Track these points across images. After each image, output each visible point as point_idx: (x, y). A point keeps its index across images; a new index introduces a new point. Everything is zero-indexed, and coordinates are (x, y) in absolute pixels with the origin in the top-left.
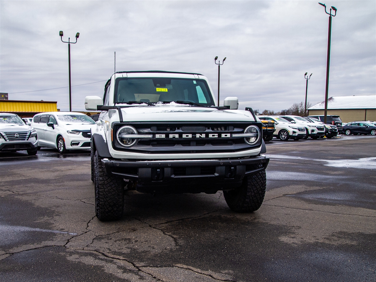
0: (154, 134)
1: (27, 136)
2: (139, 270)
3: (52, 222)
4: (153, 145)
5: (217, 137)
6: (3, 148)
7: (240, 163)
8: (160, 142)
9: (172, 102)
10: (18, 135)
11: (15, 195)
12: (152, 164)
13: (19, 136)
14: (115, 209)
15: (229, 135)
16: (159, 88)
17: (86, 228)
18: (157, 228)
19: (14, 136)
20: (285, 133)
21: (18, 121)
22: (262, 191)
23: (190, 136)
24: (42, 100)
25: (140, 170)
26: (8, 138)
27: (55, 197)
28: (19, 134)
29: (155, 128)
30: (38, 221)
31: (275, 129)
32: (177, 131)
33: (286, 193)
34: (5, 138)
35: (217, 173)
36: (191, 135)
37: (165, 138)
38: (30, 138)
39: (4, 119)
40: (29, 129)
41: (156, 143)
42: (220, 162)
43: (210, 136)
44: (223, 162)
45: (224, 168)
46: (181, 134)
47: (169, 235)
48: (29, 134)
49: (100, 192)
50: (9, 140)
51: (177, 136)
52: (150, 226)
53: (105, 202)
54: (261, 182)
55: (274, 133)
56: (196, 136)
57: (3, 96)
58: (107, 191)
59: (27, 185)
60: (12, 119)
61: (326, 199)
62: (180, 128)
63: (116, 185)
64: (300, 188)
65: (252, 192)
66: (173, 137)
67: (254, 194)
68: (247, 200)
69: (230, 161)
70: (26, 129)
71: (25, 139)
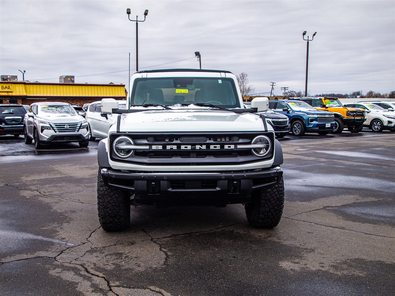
0: (150, 145)
1: (77, 128)
2: (111, 290)
3: (58, 229)
4: (150, 157)
5: (219, 148)
6: (52, 140)
7: (244, 176)
8: (157, 154)
9: (191, 105)
10: (68, 127)
11: (40, 196)
12: (147, 176)
13: (70, 127)
14: (116, 220)
15: (232, 147)
16: (179, 90)
17: (87, 239)
18: (157, 242)
19: (64, 128)
20: (379, 123)
21: (70, 111)
22: (278, 207)
23: (189, 147)
24: (111, 83)
25: (136, 182)
26: (58, 130)
27: (77, 201)
28: (69, 125)
29: (152, 139)
30: (45, 228)
31: (365, 118)
32: (175, 142)
33: (329, 205)
34: (54, 130)
35: (219, 187)
36: (191, 146)
37: (162, 150)
38: (80, 130)
39: (56, 109)
40: (80, 120)
41: (153, 154)
42: (221, 176)
43: (212, 147)
44: (225, 176)
45: (226, 182)
46: (179, 146)
47: (164, 252)
48: (80, 125)
49: (100, 202)
50: (59, 131)
51: (175, 147)
52: (152, 240)
53: (106, 212)
54: (277, 197)
55: (365, 123)
56: (196, 148)
57: (69, 79)
58: (107, 202)
59: (57, 185)
60: (64, 108)
61: (371, 215)
62: (179, 139)
63: (116, 195)
64: (350, 199)
65: (266, 207)
66: (170, 148)
67: (268, 209)
68: (261, 215)
69: (233, 175)
70: (77, 120)
71: (75, 131)
